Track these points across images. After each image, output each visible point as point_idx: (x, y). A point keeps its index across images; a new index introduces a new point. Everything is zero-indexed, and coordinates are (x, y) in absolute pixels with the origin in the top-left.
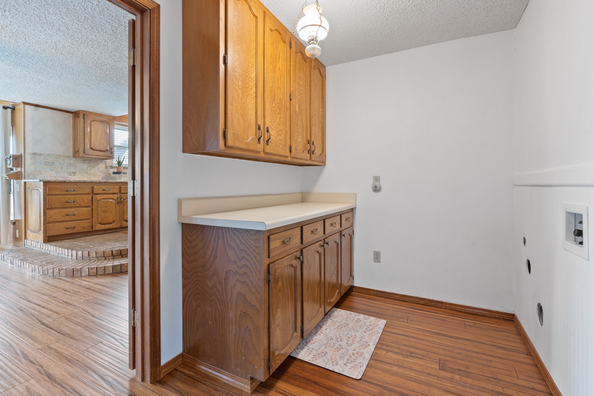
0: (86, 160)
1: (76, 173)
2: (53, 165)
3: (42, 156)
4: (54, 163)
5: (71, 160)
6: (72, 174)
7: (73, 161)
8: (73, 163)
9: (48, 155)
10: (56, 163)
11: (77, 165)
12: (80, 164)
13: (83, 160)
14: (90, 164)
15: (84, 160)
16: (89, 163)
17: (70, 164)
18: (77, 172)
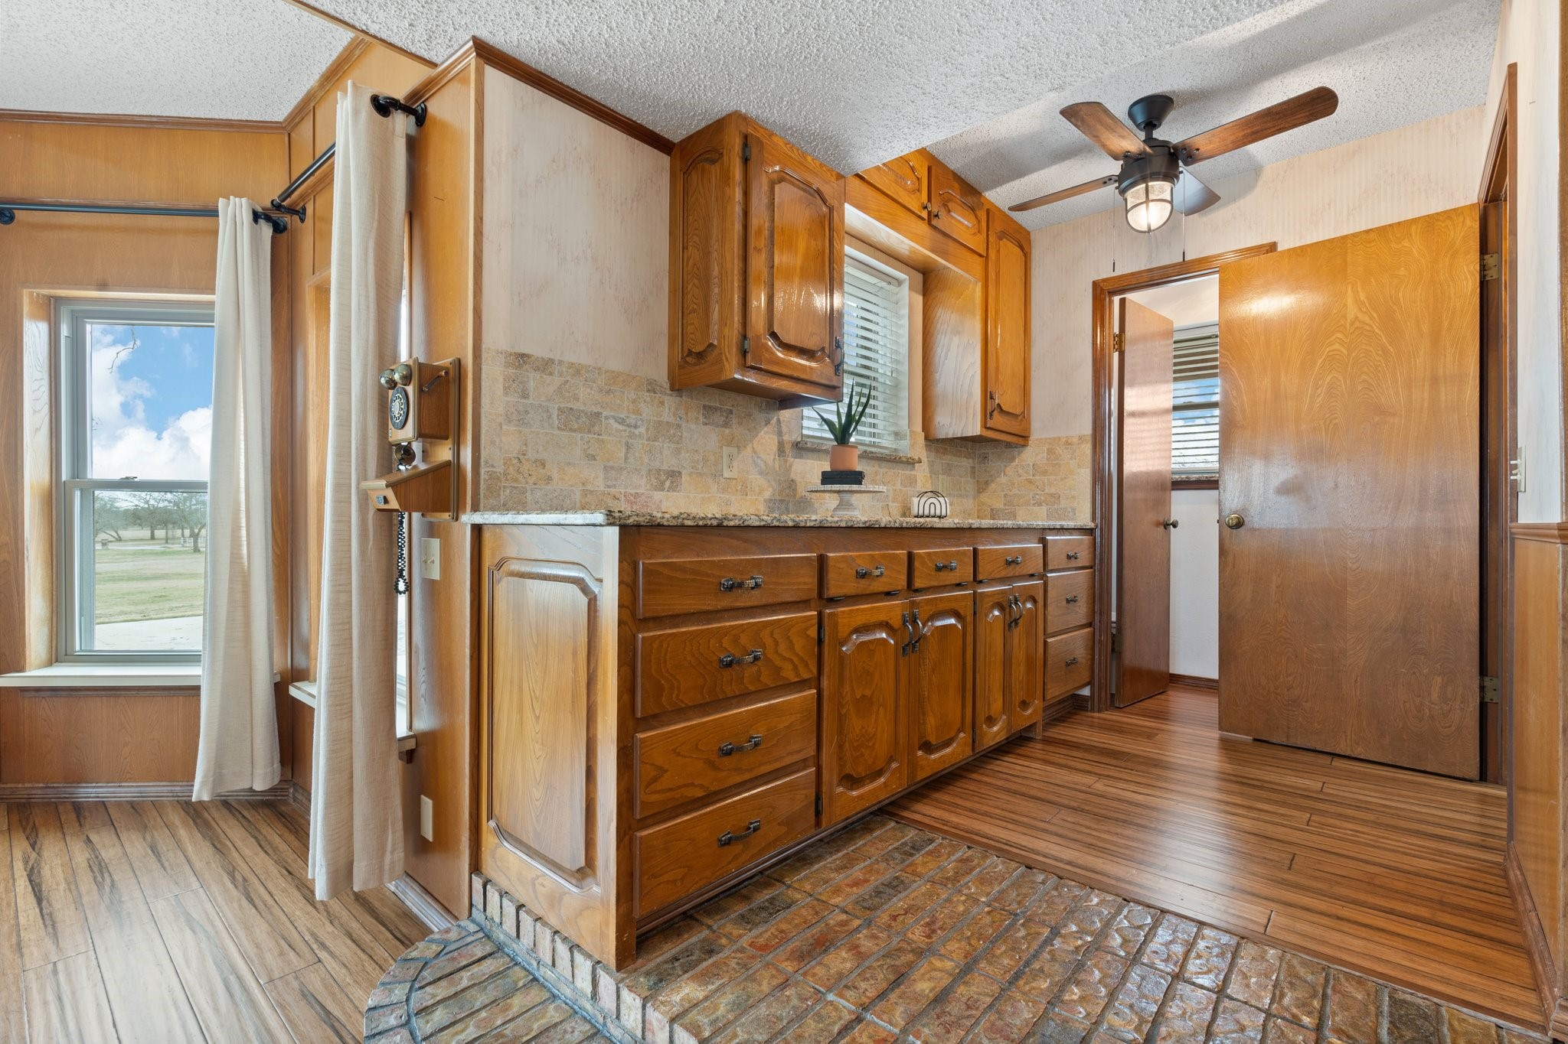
0: (716, 409)
1: (680, 473)
2: (596, 428)
3: (551, 374)
4: (598, 414)
5: (662, 403)
6: (667, 484)
7: (669, 407)
8: (672, 419)
9: (577, 370)
10: (607, 418)
11: (685, 434)
12: (693, 426)
13: (705, 407)
14: (727, 431)
15: (710, 407)
16: (726, 425)
17: (660, 423)
18: (683, 472)
